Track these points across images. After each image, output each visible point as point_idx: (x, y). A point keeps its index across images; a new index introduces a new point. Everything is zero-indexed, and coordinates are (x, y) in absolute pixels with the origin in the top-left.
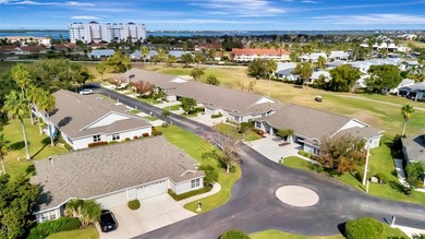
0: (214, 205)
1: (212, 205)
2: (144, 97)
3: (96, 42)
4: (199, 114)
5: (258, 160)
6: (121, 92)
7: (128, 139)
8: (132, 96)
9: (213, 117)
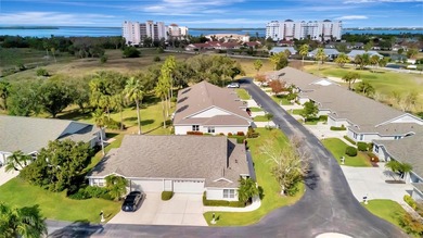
0: (233, 223)
1: (231, 222)
2: (279, 97)
3: (288, 39)
4: (320, 123)
5: (336, 192)
6: (263, 89)
7: (222, 134)
8: (268, 94)
9: (333, 129)
